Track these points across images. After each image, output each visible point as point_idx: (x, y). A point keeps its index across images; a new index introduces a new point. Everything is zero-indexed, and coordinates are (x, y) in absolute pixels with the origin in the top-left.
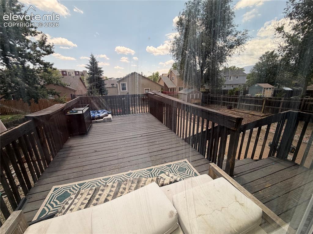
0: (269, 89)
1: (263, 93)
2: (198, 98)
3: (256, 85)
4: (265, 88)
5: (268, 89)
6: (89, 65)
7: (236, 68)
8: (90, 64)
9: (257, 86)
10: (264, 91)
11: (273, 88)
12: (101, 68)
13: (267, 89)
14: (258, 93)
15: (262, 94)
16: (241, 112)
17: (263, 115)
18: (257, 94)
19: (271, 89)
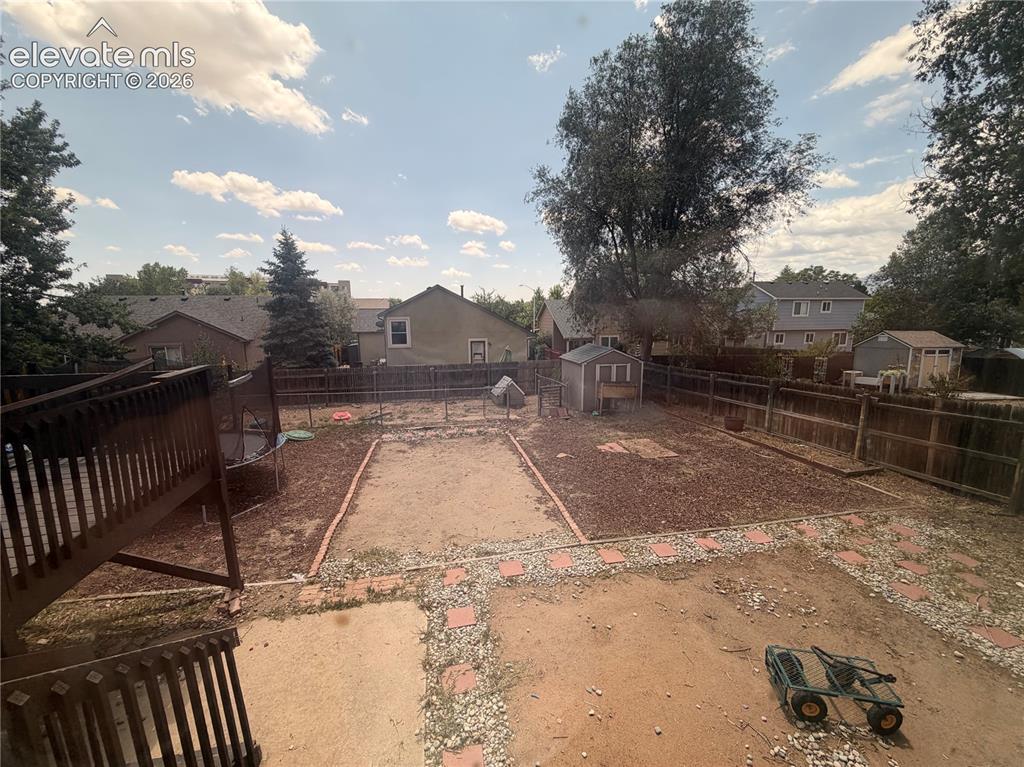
0: (937, 355)
1: (914, 368)
2: (628, 379)
3: (883, 338)
4: (919, 350)
5: (934, 352)
6: (273, 264)
7: (825, 274)
8: (276, 261)
9: (886, 340)
10: (916, 359)
11: (955, 349)
12: (313, 273)
13: (927, 352)
14: (892, 369)
15: (907, 373)
16: (767, 447)
17: (859, 466)
18: (887, 370)
19: (947, 352)
